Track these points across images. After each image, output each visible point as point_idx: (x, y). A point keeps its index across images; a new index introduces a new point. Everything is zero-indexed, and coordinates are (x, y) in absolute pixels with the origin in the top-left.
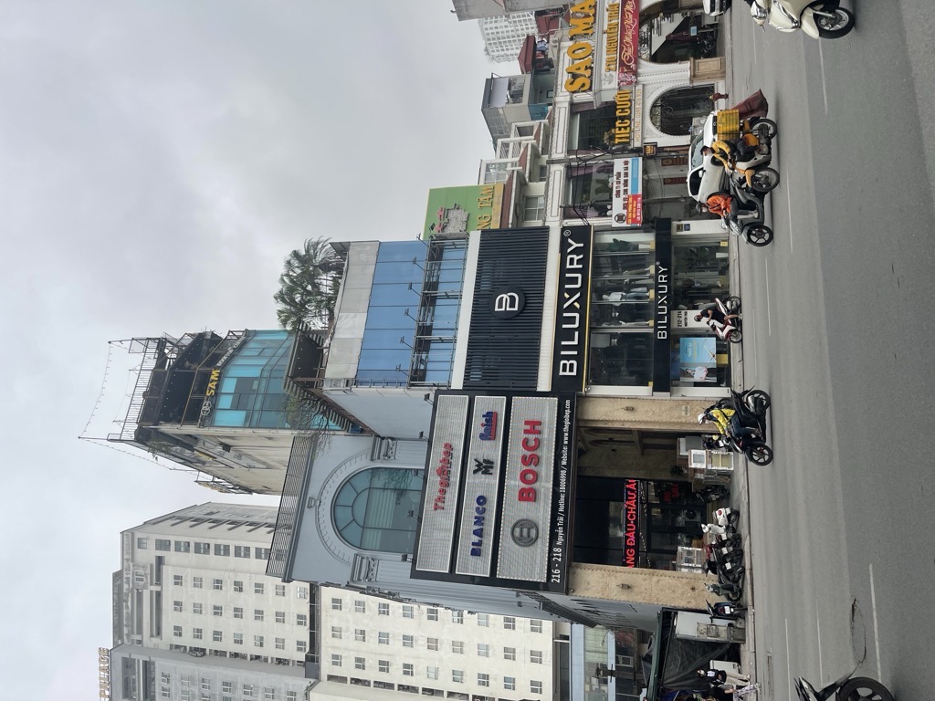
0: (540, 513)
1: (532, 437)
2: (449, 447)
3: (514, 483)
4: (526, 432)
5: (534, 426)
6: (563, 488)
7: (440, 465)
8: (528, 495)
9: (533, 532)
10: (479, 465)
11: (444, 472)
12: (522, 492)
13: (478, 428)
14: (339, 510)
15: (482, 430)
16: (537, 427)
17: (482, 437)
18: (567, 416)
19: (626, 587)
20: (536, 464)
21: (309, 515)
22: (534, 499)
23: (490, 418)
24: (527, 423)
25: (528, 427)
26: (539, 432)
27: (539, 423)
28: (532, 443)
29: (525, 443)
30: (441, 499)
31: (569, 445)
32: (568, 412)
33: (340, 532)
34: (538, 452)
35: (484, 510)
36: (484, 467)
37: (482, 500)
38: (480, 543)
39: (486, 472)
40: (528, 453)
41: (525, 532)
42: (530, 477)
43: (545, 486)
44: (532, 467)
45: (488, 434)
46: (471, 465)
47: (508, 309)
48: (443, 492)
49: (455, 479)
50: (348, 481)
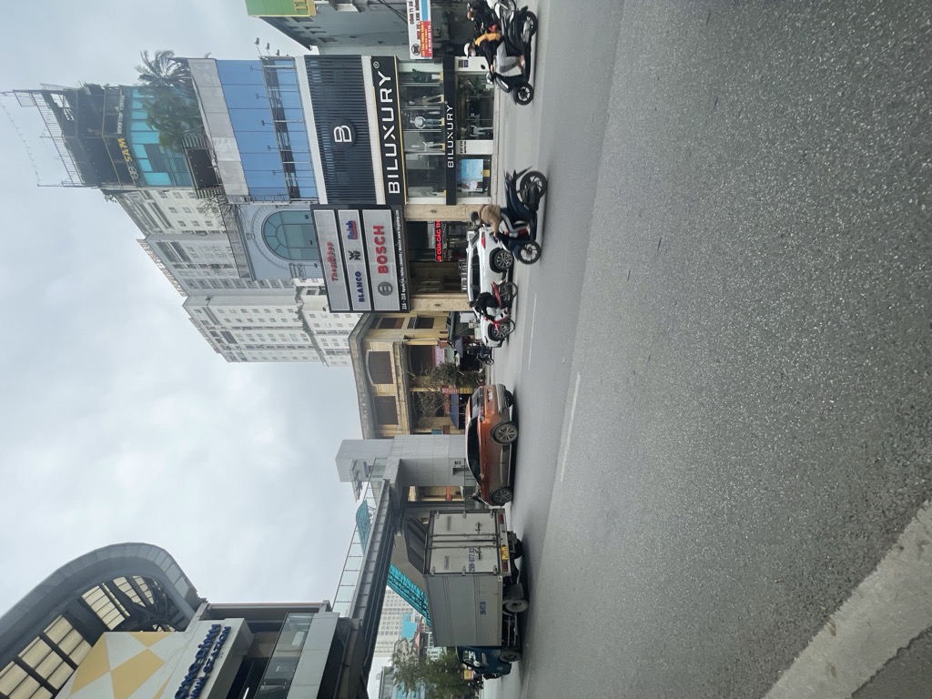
0: (392, 277)
1: (379, 236)
2: (330, 244)
3: (374, 264)
4: (375, 233)
5: (379, 229)
6: (401, 263)
7: (328, 256)
8: (383, 270)
9: (390, 288)
10: (352, 255)
11: (332, 260)
12: (380, 268)
13: (345, 231)
14: (268, 239)
15: (348, 233)
16: (382, 230)
17: (349, 237)
18: (398, 221)
19: (438, 305)
20: (385, 252)
21: (250, 244)
22: (387, 271)
23: (351, 225)
24: (375, 227)
25: (376, 230)
26: (383, 233)
27: (383, 227)
28: (380, 240)
29: (376, 240)
30: (335, 274)
31: (401, 239)
32: (398, 218)
33: (274, 252)
34: (385, 245)
35: (361, 279)
36: (355, 255)
37: (358, 274)
38: (363, 296)
39: (357, 258)
40: (380, 246)
41: (385, 288)
42: (382, 260)
43: (392, 264)
44: (383, 254)
45: (353, 236)
46: (347, 256)
47: (345, 141)
48: (335, 270)
49: (340, 263)
50: (267, 221)
